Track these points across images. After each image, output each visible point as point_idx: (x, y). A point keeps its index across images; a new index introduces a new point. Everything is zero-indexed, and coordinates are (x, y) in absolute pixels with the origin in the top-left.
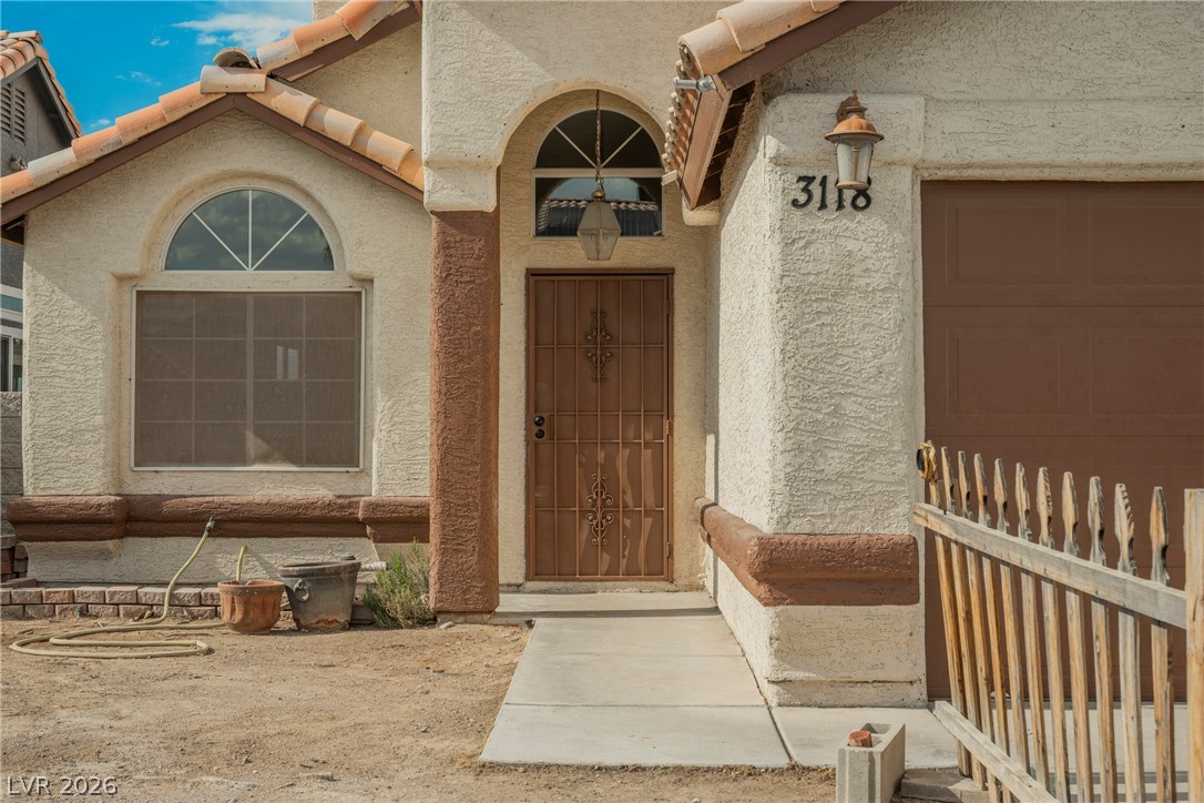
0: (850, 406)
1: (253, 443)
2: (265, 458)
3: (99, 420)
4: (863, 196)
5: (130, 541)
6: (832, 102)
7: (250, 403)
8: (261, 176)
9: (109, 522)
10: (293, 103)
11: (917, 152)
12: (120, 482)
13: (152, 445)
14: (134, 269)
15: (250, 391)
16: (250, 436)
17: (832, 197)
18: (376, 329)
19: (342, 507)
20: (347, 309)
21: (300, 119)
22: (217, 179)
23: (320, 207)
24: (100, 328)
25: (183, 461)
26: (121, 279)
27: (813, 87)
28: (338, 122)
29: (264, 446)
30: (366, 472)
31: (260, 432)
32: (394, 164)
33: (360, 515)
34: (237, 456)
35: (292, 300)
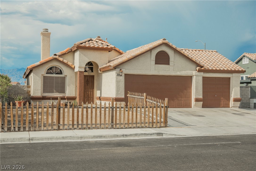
0: (120, 89)
1: (54, 91)
2: (56, 92)
3: (40, 88)
4: (121, 75)
5: (42, 100)
6: (119, 69)
7: (54, 87)
8: (56, 65)
9: (42, 98)
10: (61, 59)
11: (125, 73)
12: (42, 95)
13: (45, 91)
14: (44, 74)
15: (54, 86)
16: (54, 90)
17: (119, 75)
18: (67, 80)
19: (64, 97)
20: (64, 78)
21: (62, 61)
22: (51, 66)
23: (62, 68)
24: (40, 80)
25: (48, 93)
26: (42, 75)
27: (118, 68)
28: (65, 61)
29: (56, 91)
30: (66, 94)
31: (55, 90)
32: (70, 65)
33: (66, 98)
34: (53, 92)
35: (59, 77)
